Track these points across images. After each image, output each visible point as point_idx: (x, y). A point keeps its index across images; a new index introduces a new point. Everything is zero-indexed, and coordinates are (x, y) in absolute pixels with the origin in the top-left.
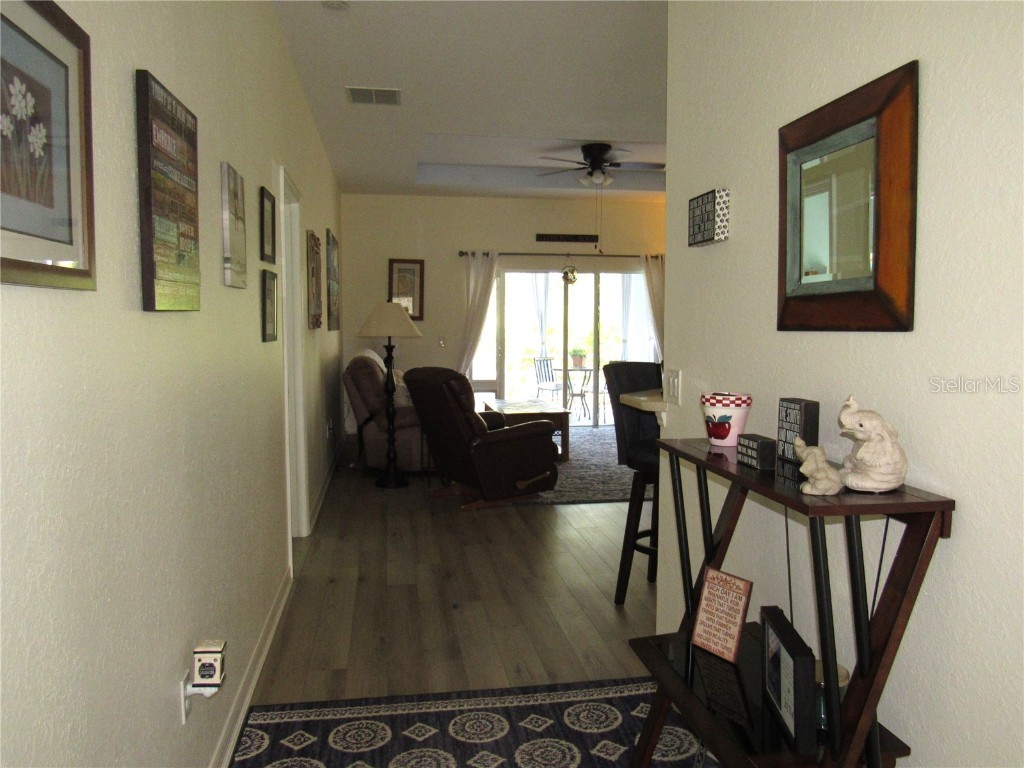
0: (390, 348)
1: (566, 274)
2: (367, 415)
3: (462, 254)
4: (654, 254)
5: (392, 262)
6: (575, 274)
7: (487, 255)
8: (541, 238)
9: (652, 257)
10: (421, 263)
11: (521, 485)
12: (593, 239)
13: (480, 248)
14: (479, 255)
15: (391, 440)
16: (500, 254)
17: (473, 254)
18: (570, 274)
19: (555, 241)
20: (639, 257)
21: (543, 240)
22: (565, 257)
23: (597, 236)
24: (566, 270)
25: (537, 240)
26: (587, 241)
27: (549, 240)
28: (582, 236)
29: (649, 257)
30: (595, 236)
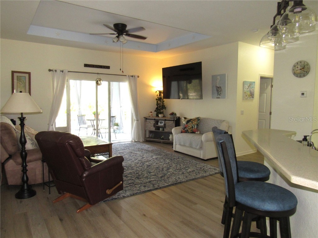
0: (22, 119)
1: (97, 81)
2: (7, 156)
3: (50, 70)
4: (132, 75)
5: (13, 72)
6: (101, 81)
7: (63, 71)
8: (86, 65)
9: (131, 76)
10: (29, 74)
11: (108, 192)
12: (108, 67)
13: (59, 68)
14: (58, 71)
15: (24, 170)
16: (69, 72)
17: (56, 71)
18: (99, 82)
19: (92, 67)
20: (126, 76)
21: (87, 67)
22: (97, 74)
23: (110, 66)
24: (98, 80)
25: (85, 66)
26: (105, 68)
27: (90, 67)
28: (103, 66)
29: (130, 76)
30: (109, 66)
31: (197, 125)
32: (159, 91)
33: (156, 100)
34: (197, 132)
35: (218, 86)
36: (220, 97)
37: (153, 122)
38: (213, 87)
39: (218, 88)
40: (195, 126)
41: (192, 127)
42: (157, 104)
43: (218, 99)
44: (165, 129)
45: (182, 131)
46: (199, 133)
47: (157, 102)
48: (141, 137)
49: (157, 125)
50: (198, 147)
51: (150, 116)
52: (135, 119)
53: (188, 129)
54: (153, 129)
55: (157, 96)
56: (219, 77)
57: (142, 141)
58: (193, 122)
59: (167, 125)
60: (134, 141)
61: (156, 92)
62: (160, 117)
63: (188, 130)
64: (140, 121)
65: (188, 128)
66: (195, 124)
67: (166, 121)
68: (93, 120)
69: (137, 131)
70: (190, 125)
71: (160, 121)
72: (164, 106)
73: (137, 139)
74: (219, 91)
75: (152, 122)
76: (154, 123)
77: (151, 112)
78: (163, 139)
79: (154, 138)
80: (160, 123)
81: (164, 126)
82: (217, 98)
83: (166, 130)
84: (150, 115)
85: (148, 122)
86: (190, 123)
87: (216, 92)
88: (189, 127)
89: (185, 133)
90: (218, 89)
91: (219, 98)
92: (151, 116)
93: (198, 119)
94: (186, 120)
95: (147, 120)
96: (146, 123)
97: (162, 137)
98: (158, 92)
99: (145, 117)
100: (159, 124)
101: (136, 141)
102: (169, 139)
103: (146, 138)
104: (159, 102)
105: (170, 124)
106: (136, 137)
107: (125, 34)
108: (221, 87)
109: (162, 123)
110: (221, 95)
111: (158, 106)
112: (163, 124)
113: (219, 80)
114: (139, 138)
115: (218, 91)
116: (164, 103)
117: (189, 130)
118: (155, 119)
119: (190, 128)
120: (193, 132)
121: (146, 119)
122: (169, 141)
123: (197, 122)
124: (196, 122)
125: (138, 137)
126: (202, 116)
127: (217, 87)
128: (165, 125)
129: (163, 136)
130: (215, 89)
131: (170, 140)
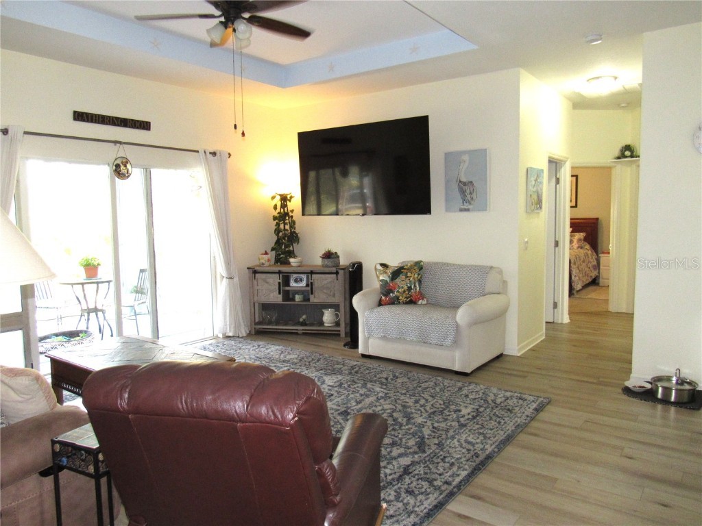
1: (117, 167)
4: (213, 150)
6: (130, 166)
7: (4, 131)
8: (80, 116)
9: (210, 153)
12: (145, 126)
16: (26, 133)
18: (122, 167)
19: (99, 123)
20: (198, 152)
21: (83, 120)
22: (112, 144)
23: (150, 123)
24: (118, 162)
25: (75, 119)
26: (138, 128)
27: (92, 122)
28: (132, 120)
29: (208, 153)
30: (147, 122)
31: (420, 281)
32: (280, 195)
33: (275, 218)
34: (420, 302)
35: (464, 180)
36: (470, 207)
37: (275, 280)
38: (447, 182)
39: (465, 184)
40: (415, 286)
41: (410, 288)
42: (276, 230)
43: (465, 213)
44: (312, 297)
45: (381, 300)
46: (425, 302)
47: (278, 225)
48: (242, 323)
49: (287, 288)
50: (448, 342)
51: (263, 264)
52: (225, 274)
53: (398, 294)
54: (277, 298)
55: (275, 208)
56: (466, 158)
57: (245, 335)
58: (409, 274)
59: (316, 285)
60: (221, 336)
61: (273, 198)
62: (293, 264)
63: (397, 298)
64: (236, 279)
65: (398, 291)
66: (414, 278)
67: (314, 276)
68: (83, 284)
69: (230, 307)
70: (401, 282)
71: (295, 276)
72: (297, 234)
73: (232, 330)
74: (468, 191)
75: (271, 281)
76: (279, 283)
77: (266, 253)
78: (304, 324)
79: (277, 323)
80: (296, 281)
81: (309, 288)
82: (461, 210)
83: (314, 299)
84: (263, 261)
85: (260, 281)
86: (402, 277)
87: (458, 195)
88: (399, 287)
89: (389, 304)
90: (464, 188)
91: (468, 210)
92: (267, 264)
93: (419, 266)
94: (389, 271)
95: (257, 275)
96: (255, 282)
97: (301, 320)
98: (278, 198)
99: (250, 266)
100: (293, 284)
101: (231, 334)
102: (322, 323)
103: (256, 324)
104: (282, 226)
105: (325, 282)
106: (230, 324)
107: (247, 15)
108: (471, 182)
109: (301, 280)
110: (472, 202)
111: (277, 235)
112: (303, 284)
113: (466, 164)
114: (237, 327)
115: (463, 192)
116: (295, 229)
117: (400, 298)
118: (280, 272)
119: (404, 291)
120: (411, 302)
121: (254, 272)
122: (322, 328)
123: (419, 274)
124: (416, 276)
125: (233, 325)
126: (425, 256)
127: (460, 182)
128: (310, 284)
129: (304, 317)
130: (455, 187)
131: (326, 325)
